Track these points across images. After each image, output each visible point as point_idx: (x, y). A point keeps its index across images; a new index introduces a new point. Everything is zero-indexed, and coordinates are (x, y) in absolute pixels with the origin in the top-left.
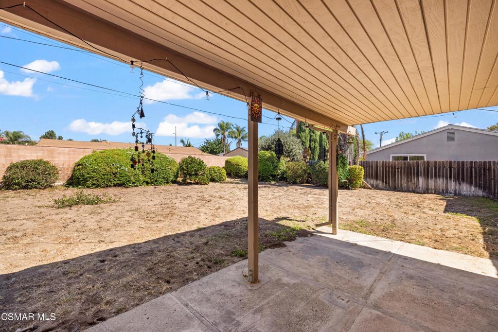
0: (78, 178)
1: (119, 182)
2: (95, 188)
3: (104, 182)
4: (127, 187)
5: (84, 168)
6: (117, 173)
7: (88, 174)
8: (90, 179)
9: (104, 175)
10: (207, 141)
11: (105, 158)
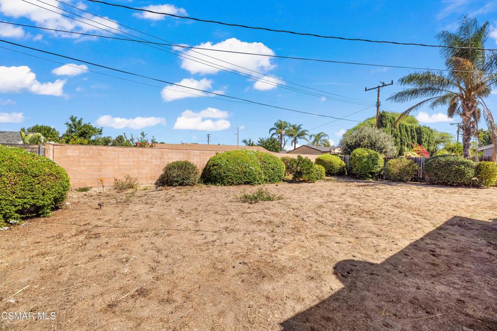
0: (215, 177)
1: (248, 180)
2: (230, 185)
3: (237, 180)
4: (253, 185)
5: (220, 168)
6: (246, 172)
7: (224, 173)
8: (226, 177)
9: (237, 174)
10: (261, 140)
11: (235, 159)
